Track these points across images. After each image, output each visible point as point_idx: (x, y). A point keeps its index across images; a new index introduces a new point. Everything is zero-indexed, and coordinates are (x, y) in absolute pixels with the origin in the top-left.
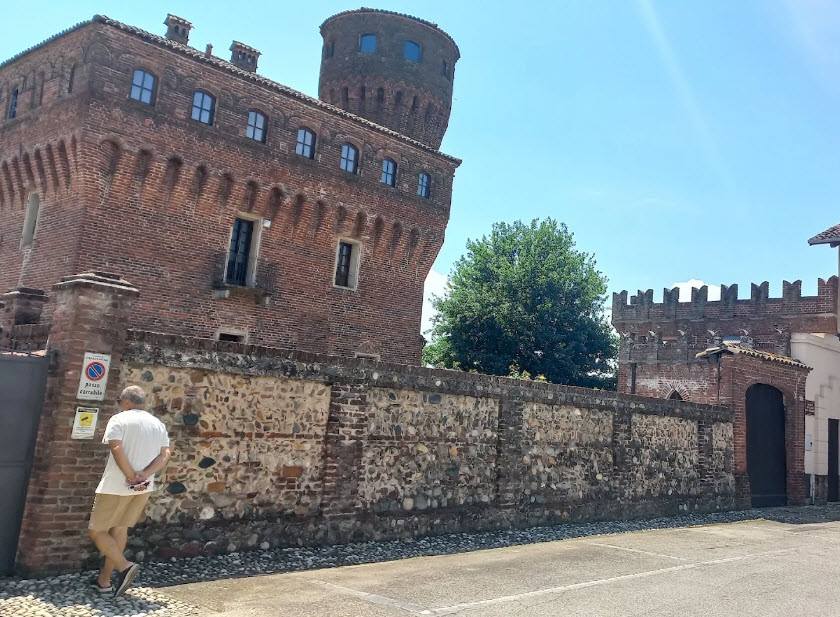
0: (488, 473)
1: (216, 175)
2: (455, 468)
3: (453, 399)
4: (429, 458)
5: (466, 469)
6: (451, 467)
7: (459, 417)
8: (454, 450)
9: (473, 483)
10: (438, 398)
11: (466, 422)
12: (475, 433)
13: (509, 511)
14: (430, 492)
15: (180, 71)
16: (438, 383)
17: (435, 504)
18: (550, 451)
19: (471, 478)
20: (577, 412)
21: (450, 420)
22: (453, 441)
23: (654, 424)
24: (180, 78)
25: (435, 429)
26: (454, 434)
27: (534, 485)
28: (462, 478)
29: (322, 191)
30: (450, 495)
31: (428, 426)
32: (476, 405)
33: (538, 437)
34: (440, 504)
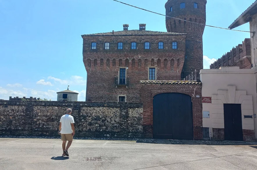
0: (21, 123)
1: (111, 60)
2: (11, 121)
3: (11, 107)
4: (4, 119)
5: (14, 122)
6: (10, 121)
7: (13, 110)
8: (11, 117)
9: (16, 125)
10: (7, 107)
11: (15, 111)
12: (17, 114)
13: (26, 132)
14: (3, 126)
15: (100, 40)
16: (5, 103)
17: (5, 129)
18: (44, 118)
19: (16, 124)
20: (56, 108)
21: (10, 111)
22: (11, 115)
23: (94, 110)
24: (100, 41)
25: (6, 113)
26: (11, 114)
27: (37, 126)
28: (13, 124)
29: (140, 56)
30: (9, 127)
31: (4, 112)
32: (18, 108)
33: (39, 114)
34: (6, 129)
